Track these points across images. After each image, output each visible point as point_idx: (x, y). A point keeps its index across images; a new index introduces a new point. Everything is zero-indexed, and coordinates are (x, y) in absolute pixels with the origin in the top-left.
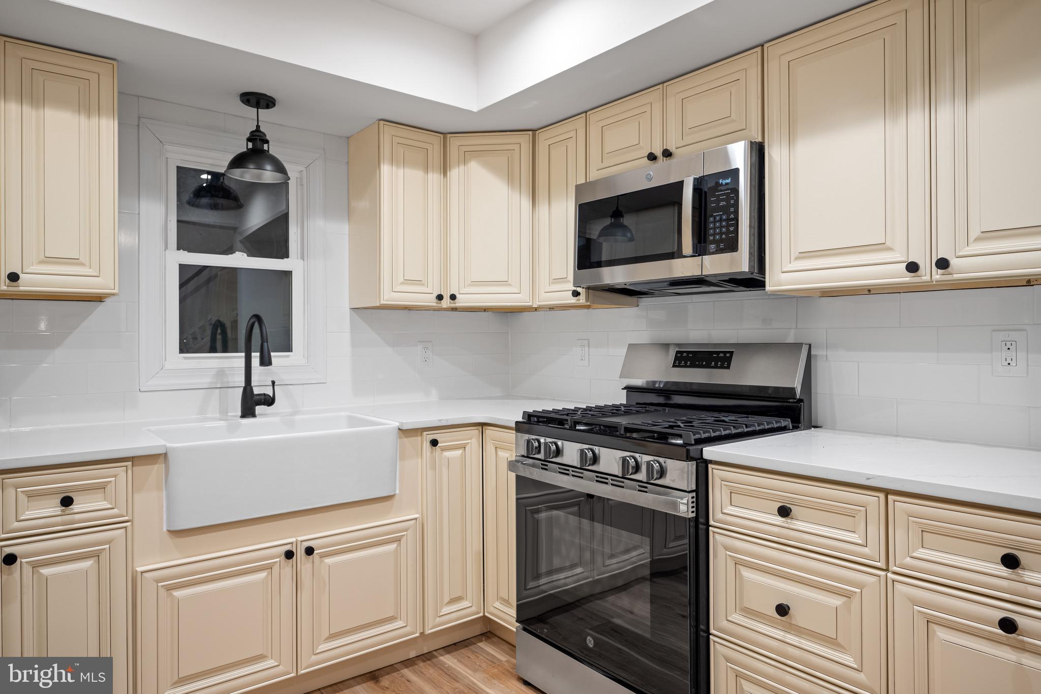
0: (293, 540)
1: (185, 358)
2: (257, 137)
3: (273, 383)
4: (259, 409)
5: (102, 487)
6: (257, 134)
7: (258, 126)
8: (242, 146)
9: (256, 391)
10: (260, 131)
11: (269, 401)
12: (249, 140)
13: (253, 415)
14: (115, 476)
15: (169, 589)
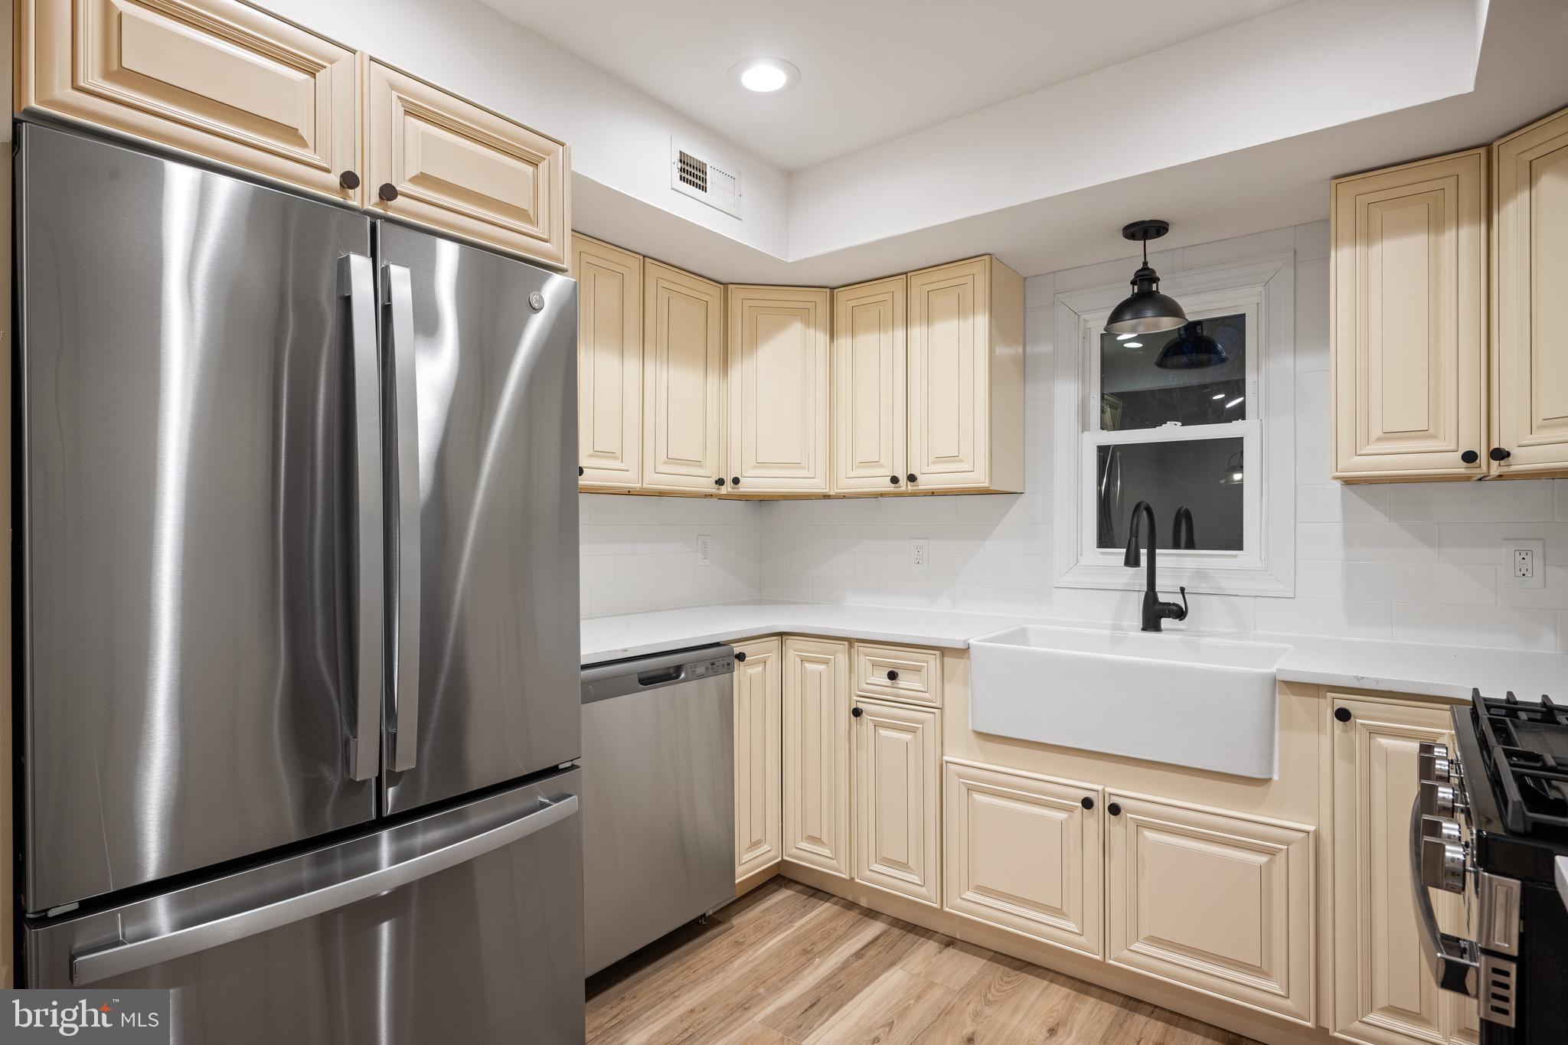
0: (1099, 788)
1: (1102, 553)
2: (1145, 277)
3: (1182, 590)
4: (1165, 622)
5: (918, 670)
6: (1146, 272)
7: (1145, 263)
8: (1127, 292)
9: (1162, 598)
10: (1148, 269)
11: (1180, 613)
12: (1133, 283)
13: (1157, 628)
14: (927, 662)
15: (970, 789)
